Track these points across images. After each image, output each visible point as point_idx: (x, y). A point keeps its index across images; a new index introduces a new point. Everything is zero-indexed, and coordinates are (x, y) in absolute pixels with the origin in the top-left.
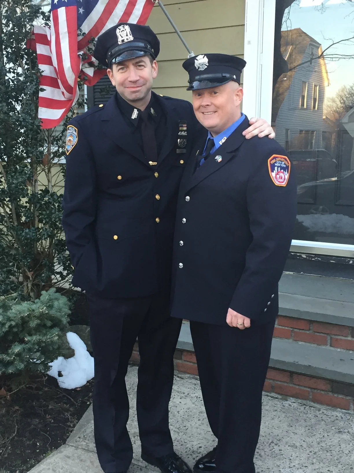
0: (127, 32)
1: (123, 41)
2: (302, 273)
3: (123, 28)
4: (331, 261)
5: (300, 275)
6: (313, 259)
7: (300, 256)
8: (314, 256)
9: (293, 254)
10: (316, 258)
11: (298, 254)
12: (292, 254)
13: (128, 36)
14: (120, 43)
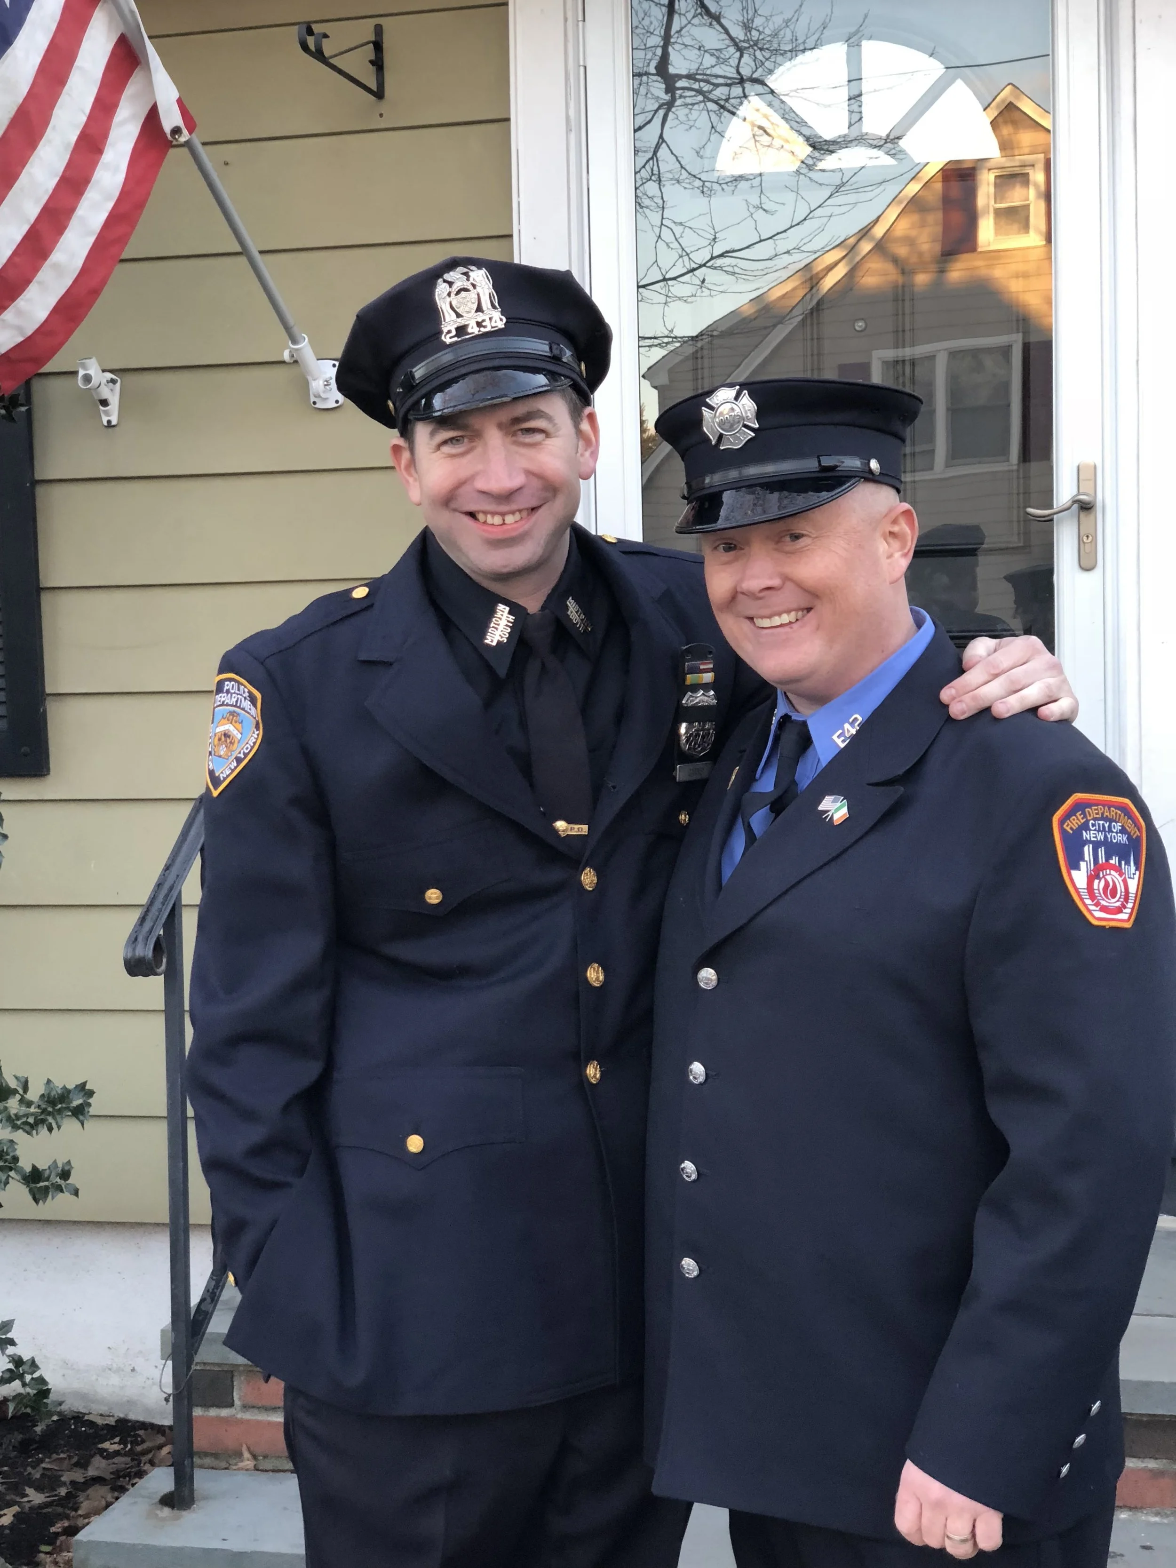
0: (478, 295)
1: (461, 330)
3: (465, 277)
13: (483, 311)
14: (451, 338)
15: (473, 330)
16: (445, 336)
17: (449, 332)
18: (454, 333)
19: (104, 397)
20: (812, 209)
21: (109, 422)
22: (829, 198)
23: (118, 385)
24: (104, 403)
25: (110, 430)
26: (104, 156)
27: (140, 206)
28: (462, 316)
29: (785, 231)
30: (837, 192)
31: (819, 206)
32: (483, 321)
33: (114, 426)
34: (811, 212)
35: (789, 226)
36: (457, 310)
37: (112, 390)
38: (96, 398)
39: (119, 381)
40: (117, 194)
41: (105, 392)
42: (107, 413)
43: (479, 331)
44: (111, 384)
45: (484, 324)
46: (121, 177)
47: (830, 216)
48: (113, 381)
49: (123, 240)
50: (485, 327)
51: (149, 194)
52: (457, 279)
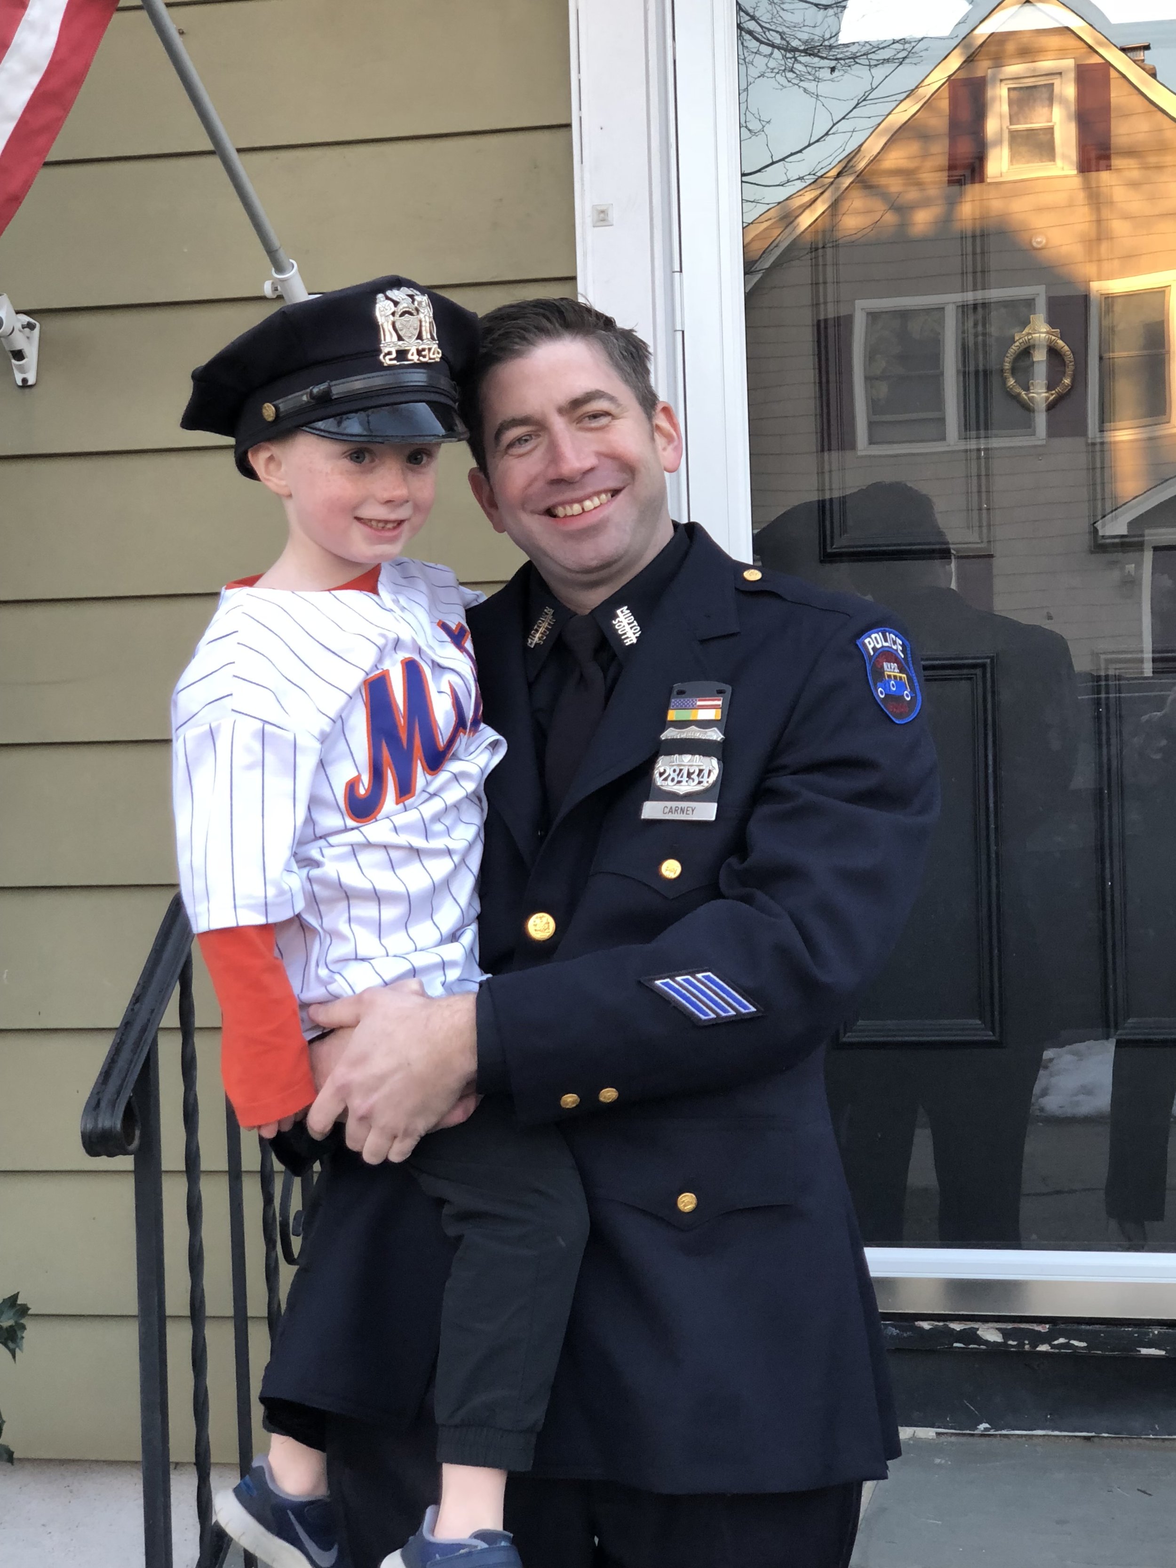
0: (421, 321)
1: (402, 354)
2: (983, 1426)
3: (410, 300)
4: (1144, 1351)
5: (971, 1439)
6: (1044, 1348)
7: (970, 1336)
8: (1044, 1328)
9: (926, 1325)
10: (1062, 1340)
11: (957, 1326)
12: (921, 1329)
13: (422, 340)
14: (391, 360)
15: (413, 357)
16: (384, 356)
17: (389, 353)
18: (394, 355)
19: (18, 347)
20: (835, 122)
21: (25, 380)
22: (855, 108)
23: (37, 331)
24: (19, 355)
25: (27, 390)
26: (28, 11)
27: (77, 81)
28: (403, 340)
29: (800, 151)
30: (864, 100)
31: (843, 118)
32: (424, 350)
33: (31, 386)
34: (834, 125)
35: (807, 144)
36: (400, 333)
37: (28, 338)
38: (7, 349)
39: (38, 325)
40: (44, 64)
41: (20, 341)
42: (22, 369)
43: (418, 360)
44: (27, 330)
45: (423, 353)
46: (51, 41)
47: (853, 132)
48: (31, 326)
49: (52, 129)
50: (424, 356)
51: (87, 66)
52: (403, 299)
